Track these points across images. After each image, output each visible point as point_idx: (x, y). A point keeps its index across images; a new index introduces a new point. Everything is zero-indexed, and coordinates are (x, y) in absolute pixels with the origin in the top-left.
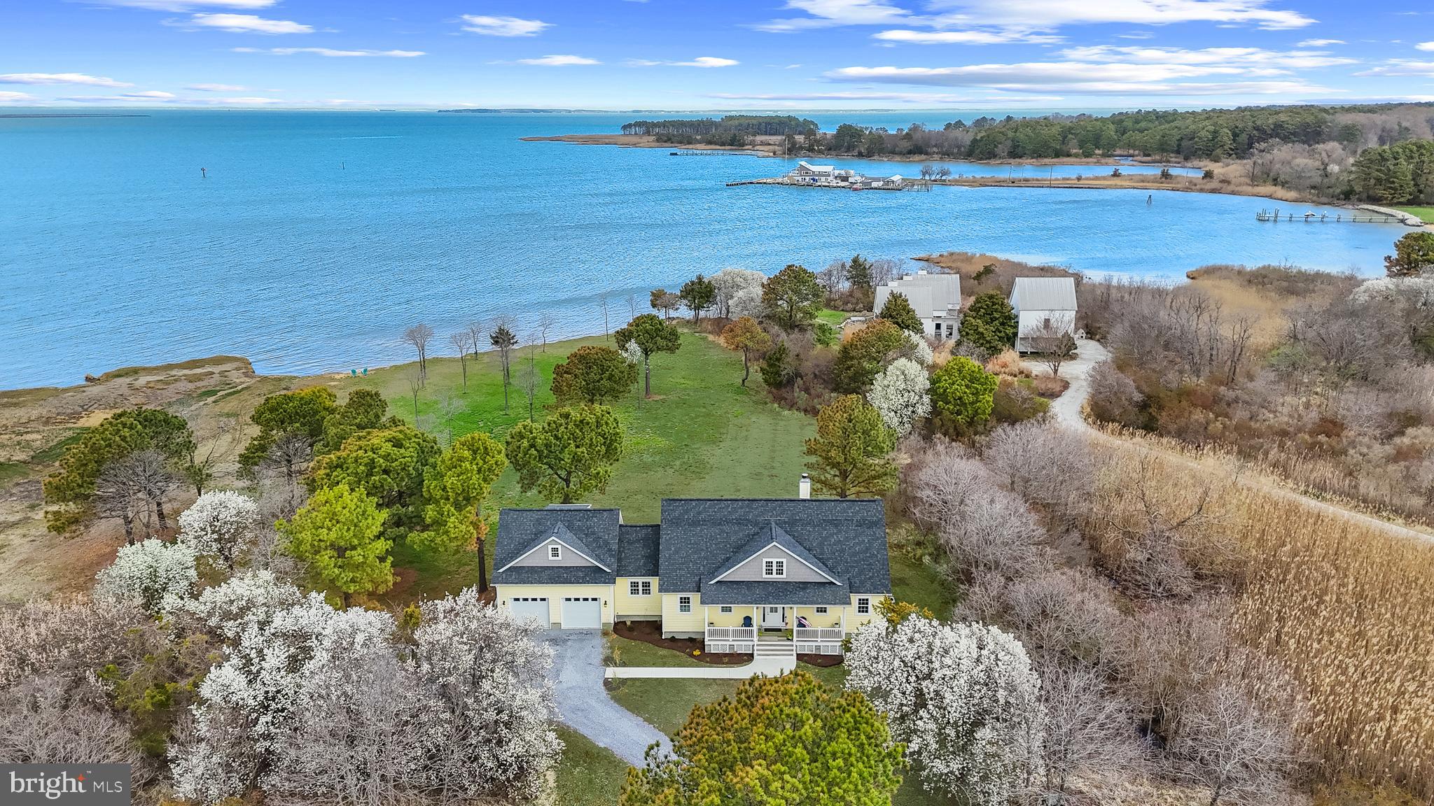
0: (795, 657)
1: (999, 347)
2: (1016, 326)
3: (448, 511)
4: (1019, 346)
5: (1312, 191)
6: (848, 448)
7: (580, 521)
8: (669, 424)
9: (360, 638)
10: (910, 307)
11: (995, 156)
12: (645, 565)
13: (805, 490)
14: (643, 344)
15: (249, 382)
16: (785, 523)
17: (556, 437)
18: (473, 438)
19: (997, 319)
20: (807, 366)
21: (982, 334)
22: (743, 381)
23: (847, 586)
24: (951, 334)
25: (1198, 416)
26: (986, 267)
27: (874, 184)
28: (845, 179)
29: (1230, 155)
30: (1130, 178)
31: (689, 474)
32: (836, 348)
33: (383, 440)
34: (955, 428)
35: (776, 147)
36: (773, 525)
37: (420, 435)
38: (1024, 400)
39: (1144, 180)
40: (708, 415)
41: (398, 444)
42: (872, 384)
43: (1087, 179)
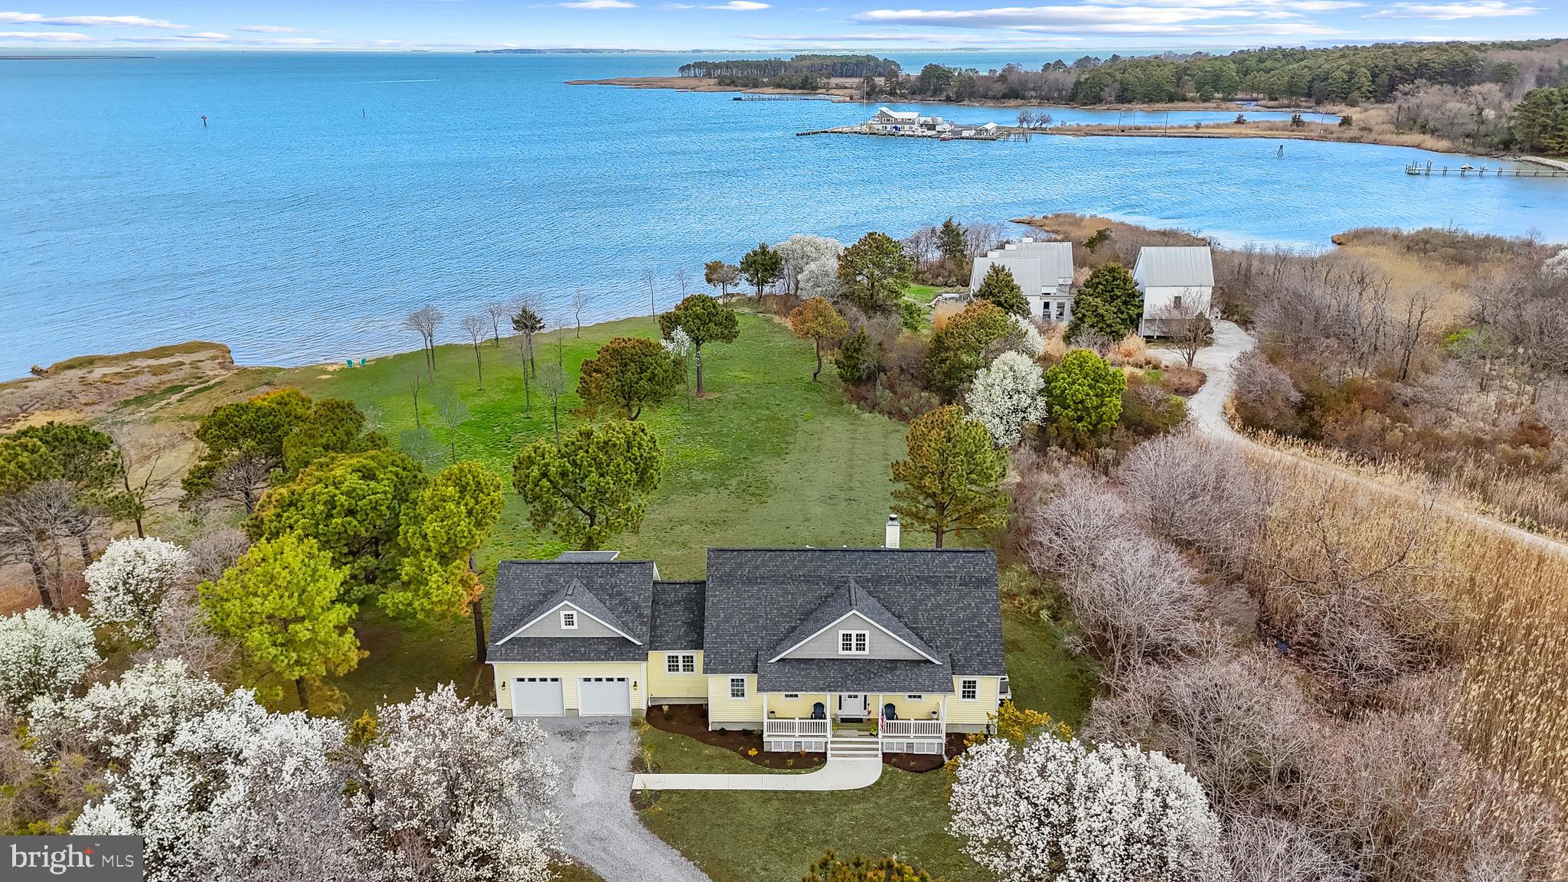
0: (880, 759)
1: (1121, 332)
2: (1141, 306)
3: (430, 567)
4: (1144, 329)
5: (1467, 140)
6: (946, 476)
7: (601, 577)
8: (725, 431)
9: (290, 764)
10: (1015, 282)
11: (1100, 101)
12: (687, 634)
13: (893, 537)
14: (693, 331)
15: (225, 374)
16: (868, 580)
17: (574, 463)
18: (461, 470)
19: (1118, 297)
20: (892, 357)
21: (1102, 316)
22: (815, 375)
23: (948, 666)
24: (1061, 314)
25: (1373, 421)
26: (1099, 232)
27: (965, 134)
28: (932, 127)
29: (1369, 98)
30: (1257, 125)
31: (748, 497)
32: (926, 334)
33: (349, 470)
34: (1074, 439)
35: (853, 91)
36: (853, 585)
37: (399, 462)
38: (1159, 402)
39: (1272, 128)
40: (773, 419)
41: (368, 475)
42: (972, 382)
43: (1207, 127)
